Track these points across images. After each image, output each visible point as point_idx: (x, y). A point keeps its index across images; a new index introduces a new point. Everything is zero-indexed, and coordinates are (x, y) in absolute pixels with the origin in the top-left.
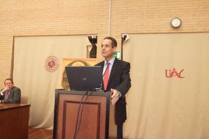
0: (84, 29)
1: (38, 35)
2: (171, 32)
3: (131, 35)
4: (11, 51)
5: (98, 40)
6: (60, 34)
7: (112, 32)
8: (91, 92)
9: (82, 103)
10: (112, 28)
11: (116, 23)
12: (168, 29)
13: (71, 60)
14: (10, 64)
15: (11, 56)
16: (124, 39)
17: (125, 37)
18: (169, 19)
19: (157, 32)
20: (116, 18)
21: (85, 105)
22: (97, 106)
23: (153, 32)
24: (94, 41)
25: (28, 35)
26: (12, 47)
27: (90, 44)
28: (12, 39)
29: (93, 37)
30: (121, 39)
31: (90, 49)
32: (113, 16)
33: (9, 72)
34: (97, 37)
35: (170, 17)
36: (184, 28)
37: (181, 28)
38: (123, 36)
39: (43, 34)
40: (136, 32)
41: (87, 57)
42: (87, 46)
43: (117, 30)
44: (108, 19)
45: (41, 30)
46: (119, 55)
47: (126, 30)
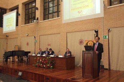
0: (92, 28)
3: (112, 29)
4: (66, 38)
6: (83, 30)
7: (104, 28)
8: (89, 51)
9: (87, 53)
10: (104, 26)
11: (105, 24)
14: (66, 43)
15: (66, 40)
17: (110, 29)
22: (91, 54)
24: (97, 32)
25: (71, 32)
27: (95, 33)
28: (66, 34)
31: (95, 36)
32: (104, 21)
33: (66, 46)
34: (98, 30)
43: (106, 27)
44: (102, 23)
45: (76, 29)
46: (107, 37)
47: (110, 27)
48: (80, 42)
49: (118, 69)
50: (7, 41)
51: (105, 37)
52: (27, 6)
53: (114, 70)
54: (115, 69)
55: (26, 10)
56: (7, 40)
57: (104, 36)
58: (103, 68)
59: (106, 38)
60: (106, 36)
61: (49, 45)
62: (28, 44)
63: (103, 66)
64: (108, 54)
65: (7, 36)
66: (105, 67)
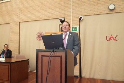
0: (57, 15)
2: (109, 13)
3: (84, 17)
4: (19, 31)
6: (44, 19)
7: (73, 16)
8: (55, 50)
9: (51, 56)
10: (73, 13)
11: (75, 10)
12: (107, 11)
13: (50, 33)
14: (18, 37)
15: (18, 33)
16: (80, 19)
17: (81, 18)
18: (107, 5)
19: (100, 13)
20: (75, 7)
21: (52, 57)
22: (59, 58)
23: (98, 14)
25: (27, 21)
26: (19, 28)
27: (61, 23)
28: (19, 24)
29: (62, 19)
30: (78, 20)
31: (61, 27)
32: (74, 6)
33: (18, 42)
34: (64, 19)
35: (108, 4)
36: (117, 10)
37: (115, 10)
38: (80, 18)
39: (35, 20)
40: (87, 15)
41: (60, 31)
42: (59, 25)
43: (76, 14)
44: (70, 8)
45: (33, 18)
46: (78, 29)
47: (81, 14)
48: (39, 36)
51: (74, 28)
54: (87, 76)
57: (73, 28)
59: (76, 30)
60: (76, 28)
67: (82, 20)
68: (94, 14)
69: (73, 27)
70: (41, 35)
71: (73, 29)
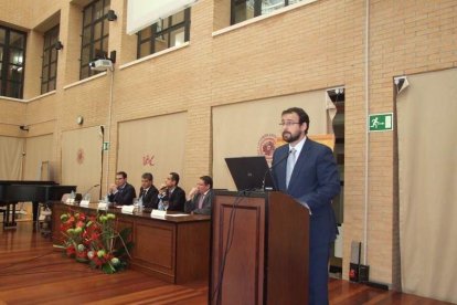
0: (319, 78)
1: (247, 99)
3: (411, 78)
4: (209, 132)
5: (346, 96)
6: (278, 94)
7: (372, 77)
8: (249, 192)
9: (235, 207)
10: (376, 67)
11: (380, 57)
15: (209, 139)
16: (398, 87)
17: (402, 82)
22: (255, 211)
24: (338, 98)
26: (209, 125)
27: (332, 105)
28: (210, 112)
29: (337, 92)
30: (391, 89)
31: (332, 116)
32: (375, 44)
33: (207, 166)
34: (344, 89)
38: (397, 82)
40: (425, 69)
41: (328, 133)
42: (327, 111)
43: (382, 71)
44: (363, 52)
45: (249, 91)
46: (388, 122)
47: (402, 68)
48: (265, 149)
49: (442, 295)
50: (24, 148)
51: (376, 121)
52: (89, 11)
53: (419, 294)
54: (425, 292)
55: (84, 28)
56: (25, 142)
57: (372, 118)
58: (367, 278)
59: (383, 127)
60: (382, 119)
61: (148, 161)
62: (80, 157)
63: (367, 269)
64: (389, 211)
65: (22, 128)
66: (374, 277)
67: (406, 88)
68: (450, 65)
69: (374, 117)
70: (271, 144)
71: (371, 124)
